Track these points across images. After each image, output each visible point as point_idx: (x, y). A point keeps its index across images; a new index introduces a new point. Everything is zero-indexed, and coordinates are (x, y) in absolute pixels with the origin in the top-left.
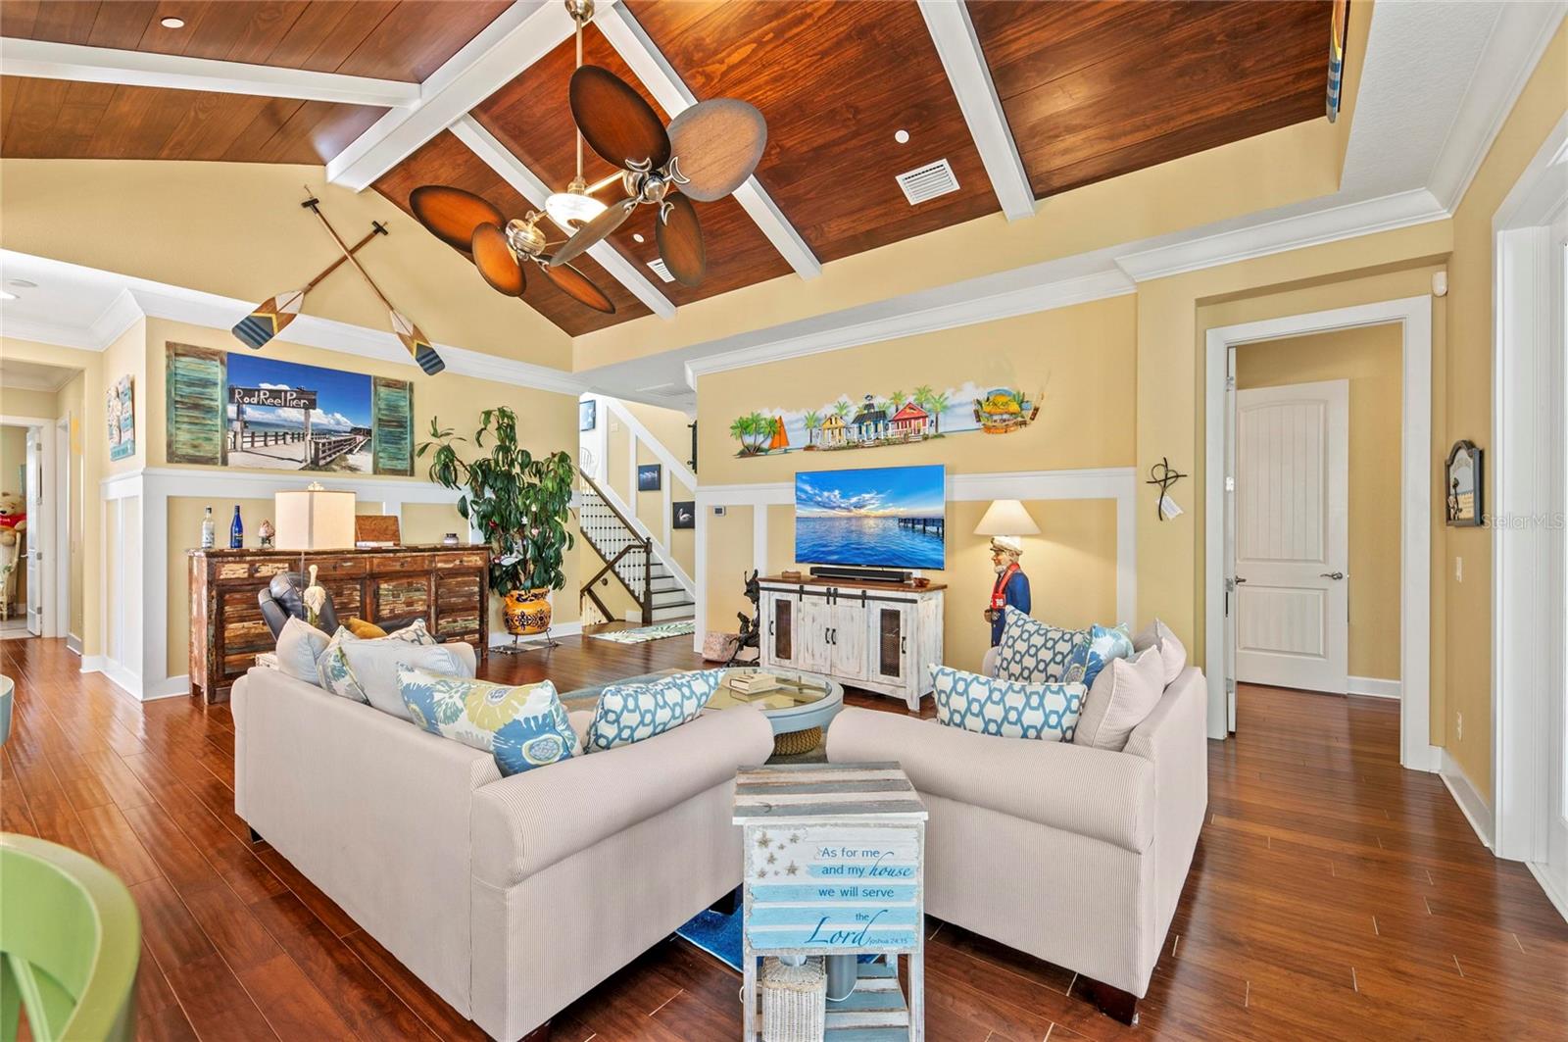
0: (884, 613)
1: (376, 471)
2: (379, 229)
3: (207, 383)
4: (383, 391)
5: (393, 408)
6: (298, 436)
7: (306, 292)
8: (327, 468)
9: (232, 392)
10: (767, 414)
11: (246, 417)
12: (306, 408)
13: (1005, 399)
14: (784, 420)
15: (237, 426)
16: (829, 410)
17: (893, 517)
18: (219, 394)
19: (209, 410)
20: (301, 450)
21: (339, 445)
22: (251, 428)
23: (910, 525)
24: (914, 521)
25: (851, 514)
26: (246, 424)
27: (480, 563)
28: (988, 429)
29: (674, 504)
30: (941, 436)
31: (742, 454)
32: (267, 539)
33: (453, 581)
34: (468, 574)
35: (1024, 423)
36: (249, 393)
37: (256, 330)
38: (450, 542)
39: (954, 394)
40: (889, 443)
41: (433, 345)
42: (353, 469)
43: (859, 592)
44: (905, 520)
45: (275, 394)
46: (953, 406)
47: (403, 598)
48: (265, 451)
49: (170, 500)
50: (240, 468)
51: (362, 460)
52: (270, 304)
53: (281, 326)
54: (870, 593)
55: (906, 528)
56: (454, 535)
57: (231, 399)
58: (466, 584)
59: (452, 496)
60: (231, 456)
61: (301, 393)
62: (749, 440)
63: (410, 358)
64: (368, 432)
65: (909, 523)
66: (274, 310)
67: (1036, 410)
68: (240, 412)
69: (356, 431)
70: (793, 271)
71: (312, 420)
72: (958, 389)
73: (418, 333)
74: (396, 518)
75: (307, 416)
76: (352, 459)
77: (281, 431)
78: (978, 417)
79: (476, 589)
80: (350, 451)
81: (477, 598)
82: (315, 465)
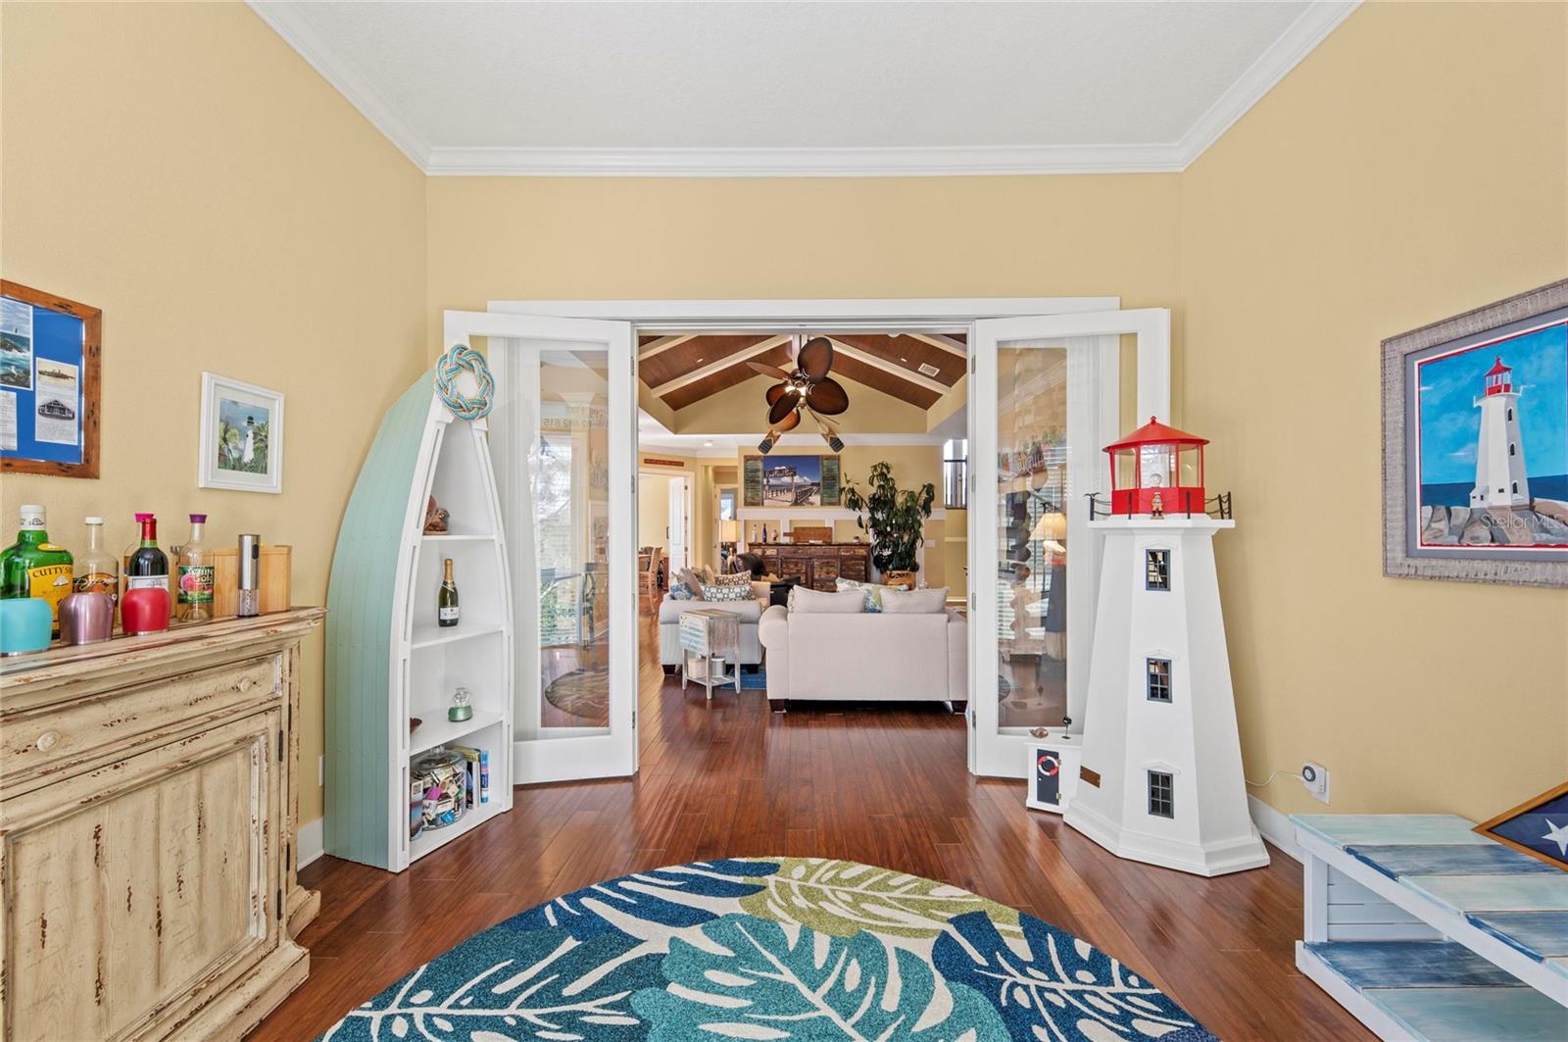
1: (822, 504)
3: (757, 470)
4: (825, 462)
5: (830, 470)
6: (789, 490)
8: (801, 504)
9: (765, 473)
11: (770, 483)
12: (792, 476)
15: (767, 488)
18: (761, 474)
19: (758, 482)
20: (790, 496)
21: (806, 492)
22: (772, 488)
26: (770, 486)
27: (865, 553)
32: (775, 539)
33: (850, 563)
34: (858, 559)
36: (771, 473)
37: (766, 446)
38: (855, 541)
41: (839, 436)
42: (812, 504)
45: (780, 471)
47: (825, 570)
48: (778, 498)
49: (745, 521)
50: (768, 507)
51: (816, 499)
53: (775, 442)
56: (857, 538)
57: (765, 476)
58: (857, 565)
59: (854, 515)
60: (765, 501)
61: (791, 469)
63: (828, 444)
64: (818, 485)
66: (772, 436)
68: (768, 481)
69: (813, 484)
71: (795, 481)
73: (830, 431)
74: (831, 529)
75: (793, 479)
76: (811, 499)
77: (783, 488)
79: (863, 568)
80: (810, 495)
81: (863, 573)
82: (796, 503)
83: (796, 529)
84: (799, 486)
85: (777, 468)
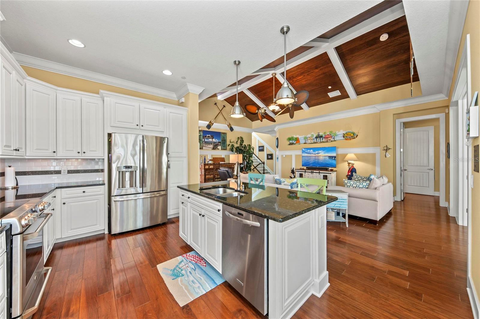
0: (324, 176)
1: (221, 149)
2: (224, 106)
3: (200, 136)
4: (222, 134)
5: (224, 138)
6: (211, 144)
7: (215, 119)
8: (215, 149)
9: (203, 137)
10: (295, 136)
11: (205, 141)
13: (350, 133)
14: (299, 138)
15: (204, 142)
16: (309, 136)
17: (327, 156)
19: (201, 140)
20: (212, 146)
21: (217, 145)
22: (206, 143)
23: (331, 158)
24: (332, 157)
25: (316, 155)
26: (205, 142)
28: (346, 139)
29: (267, 154)
30: (335, 141)
31: (289, 144)
32: (208, 162)
35: (355, 138)
36: (205, 137)
37: (209, 126)
39: (338, 132)
40: (323, 142)
41: (232, 126)
42: (218, 149)
43: (318, 172)
44: (330, 157)
45: (209, 137)
46: (338, 135)
48: (208, 147)
50: (204, 150)
51: (219, 147)
52: (210, 122)
53: (212, 125)
54: (321, 172)
55: (330, 158)
60: (203, 147)
61: (212, 136)
62: (291, 142)
63: (229, 129)
65: (331, 157)
67: (357, 135)
68: (204, 140)
69: (219, 142)
70: (303, 109)
71: (213, 141)
72: (339, 131)
73: (230, 124)
74: (224, 158)
77: (209, 143)
78: (344, 137)
80: (218, 146)
82: (214, 149)
83: (213, 158)
84: (214, 143)
85: (207, 135)
